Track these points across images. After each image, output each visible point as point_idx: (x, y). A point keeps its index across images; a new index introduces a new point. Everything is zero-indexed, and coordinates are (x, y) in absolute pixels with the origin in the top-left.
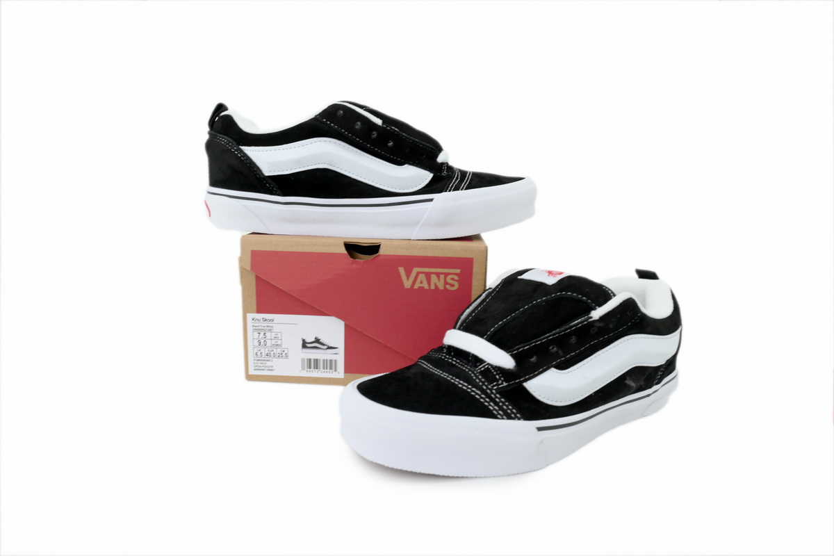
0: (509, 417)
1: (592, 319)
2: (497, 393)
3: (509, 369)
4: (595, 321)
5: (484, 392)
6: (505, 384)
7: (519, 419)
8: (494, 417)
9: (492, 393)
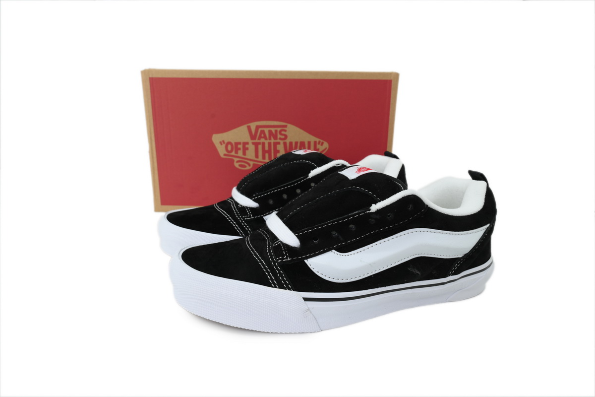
0: (281, 287)
1: (371, 211)
2: (278, 266)
3: (295, 247)
4: (372, 213)
5: (268, 263)
6: (289, 259)
7: (289, 289)
8: (269, 285)
9: (275, 265)
